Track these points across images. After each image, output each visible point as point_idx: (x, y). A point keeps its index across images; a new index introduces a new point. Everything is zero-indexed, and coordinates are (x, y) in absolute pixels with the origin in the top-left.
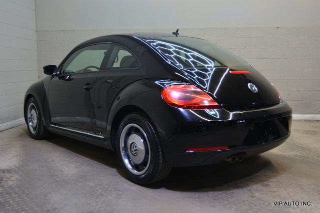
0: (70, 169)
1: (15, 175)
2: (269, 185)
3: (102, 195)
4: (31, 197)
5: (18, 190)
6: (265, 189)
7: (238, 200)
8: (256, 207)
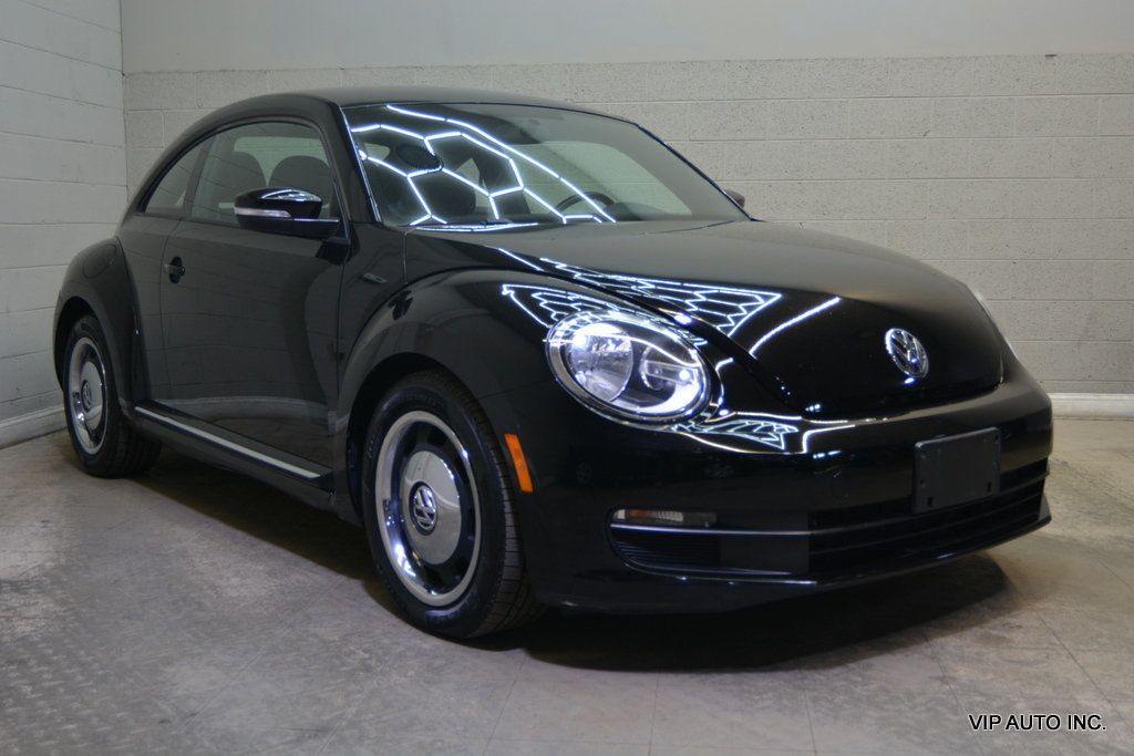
0: (248, 581)
1: (41, 601)
2: (1010, 641)
3: (368, 669)
4: (100, 673)
5: (50, 651)
6: (991, 654)
7: (887, 691)
8: (956, 714)
